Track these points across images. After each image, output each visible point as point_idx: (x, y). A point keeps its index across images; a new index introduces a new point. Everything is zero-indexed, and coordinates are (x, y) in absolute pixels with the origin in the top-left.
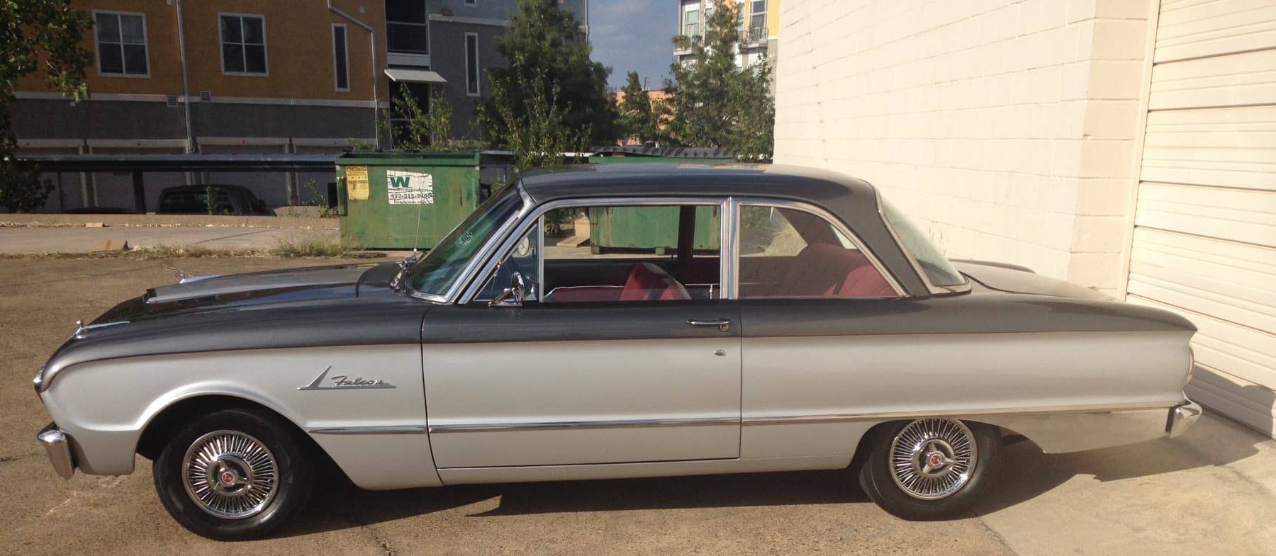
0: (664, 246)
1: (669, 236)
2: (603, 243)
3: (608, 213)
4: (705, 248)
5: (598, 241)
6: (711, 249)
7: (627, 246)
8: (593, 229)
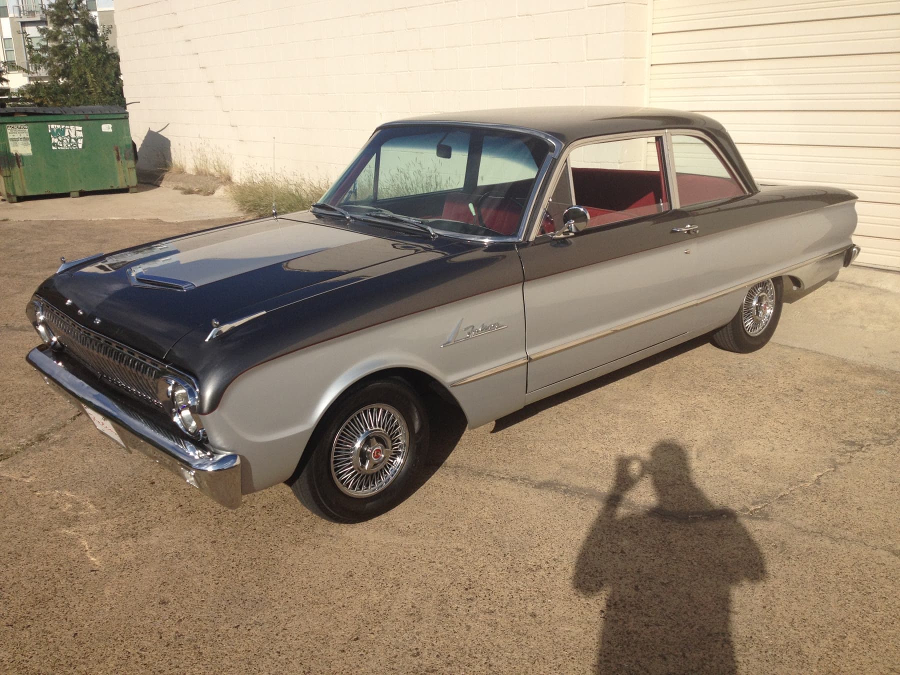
0: (79, 190)
1: (81, 181)
2: (20, 193)
3: (19, 167)
4: (115, 188)
5: (14, 192)
6: (120, 187)
7: (44, 193)
8: (7, 181)
